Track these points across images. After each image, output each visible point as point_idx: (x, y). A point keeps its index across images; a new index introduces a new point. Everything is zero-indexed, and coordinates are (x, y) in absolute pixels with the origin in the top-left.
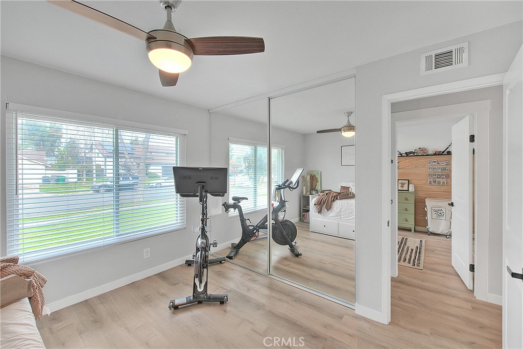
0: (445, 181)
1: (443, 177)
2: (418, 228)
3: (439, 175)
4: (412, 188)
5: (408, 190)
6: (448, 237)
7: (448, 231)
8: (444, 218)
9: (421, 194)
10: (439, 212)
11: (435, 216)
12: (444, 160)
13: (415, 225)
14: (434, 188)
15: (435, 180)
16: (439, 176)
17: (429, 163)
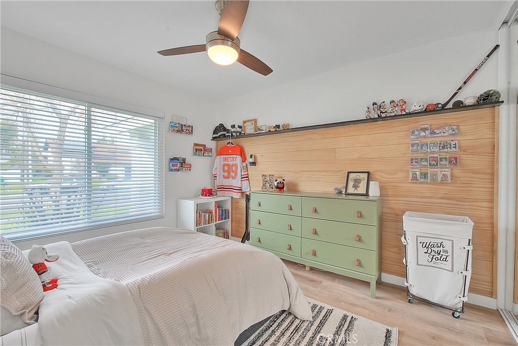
0: (448, 174)
1: (444, 162)
2: (387, 278)
3: (434, 159)
4: (374, 191)
5: (367, 195)
6: (457, 314)
7: (457, 300)
8: (447, 266)
9: (394, 203)
10: (436, 249)
11: (424, 258)
12: (446, 125)
13: (381, 269)
14: (423, 189)
15: (424, 171)
16: (435, 162)
17: (413, 132)
